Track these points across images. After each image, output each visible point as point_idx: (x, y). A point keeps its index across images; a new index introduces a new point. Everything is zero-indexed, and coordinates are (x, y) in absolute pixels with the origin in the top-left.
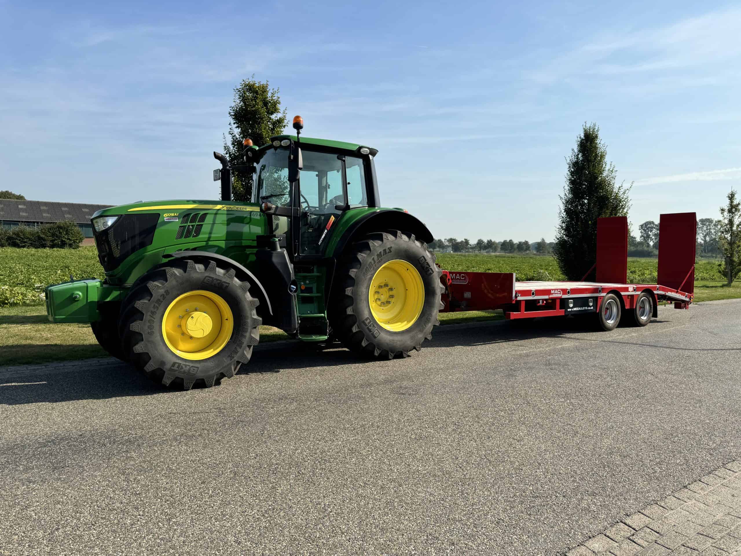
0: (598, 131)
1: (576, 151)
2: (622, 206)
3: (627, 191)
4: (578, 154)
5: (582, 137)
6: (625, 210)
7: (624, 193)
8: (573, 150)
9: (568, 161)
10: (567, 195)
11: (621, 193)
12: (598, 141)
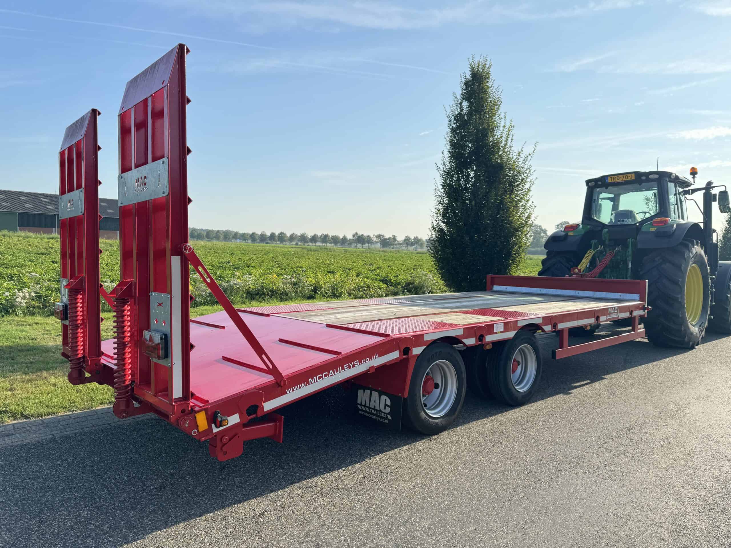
0: (489, 68)
1: (459, 97)
2: (523, 179)
3: (529, 157)
4: (462, 102)
5: (468, 77)
6: (527, 186)
7: (525, 161)
8: (454, 94)
9: (448, 112)
10: (447, 164)
11: (521, 160)
12: (489, 84)
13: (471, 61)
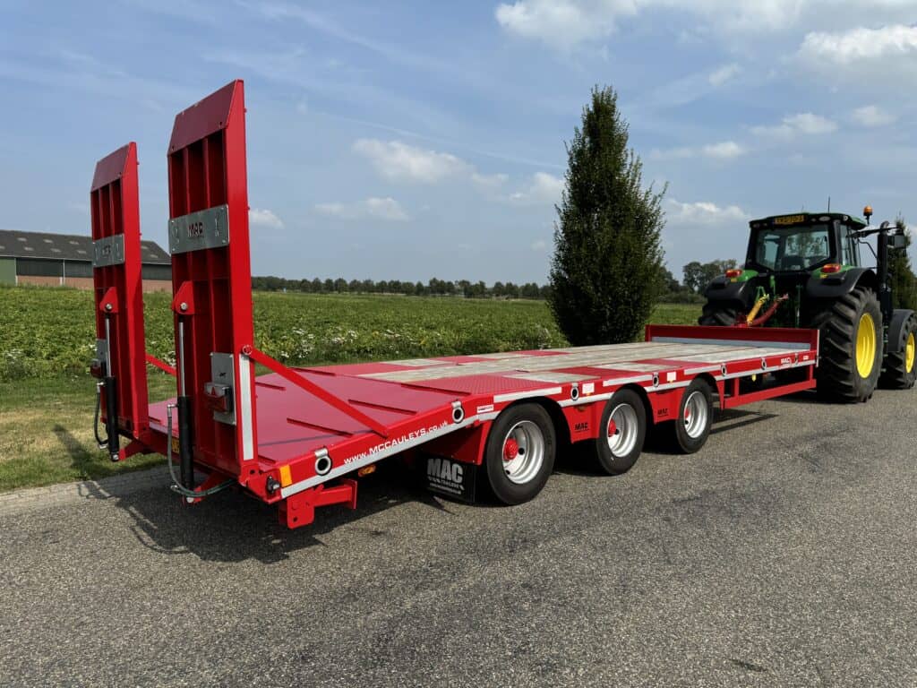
0: (614, 100)
1: (581, 131)
2: (651, 223)
3: (659, 199)
4: (583, 139)
5: (591, 109)
6: (655, 230)
7: (654, 203)
8: (577, 130)
9: (570, 148)
10: (568, 204)
11: (650, 201)
12: (615, 117)
13: (594, 92)
